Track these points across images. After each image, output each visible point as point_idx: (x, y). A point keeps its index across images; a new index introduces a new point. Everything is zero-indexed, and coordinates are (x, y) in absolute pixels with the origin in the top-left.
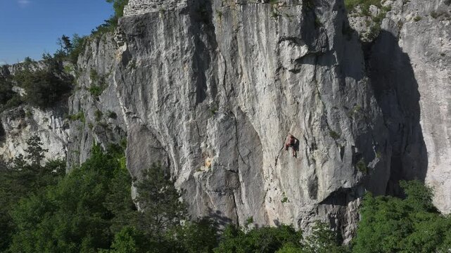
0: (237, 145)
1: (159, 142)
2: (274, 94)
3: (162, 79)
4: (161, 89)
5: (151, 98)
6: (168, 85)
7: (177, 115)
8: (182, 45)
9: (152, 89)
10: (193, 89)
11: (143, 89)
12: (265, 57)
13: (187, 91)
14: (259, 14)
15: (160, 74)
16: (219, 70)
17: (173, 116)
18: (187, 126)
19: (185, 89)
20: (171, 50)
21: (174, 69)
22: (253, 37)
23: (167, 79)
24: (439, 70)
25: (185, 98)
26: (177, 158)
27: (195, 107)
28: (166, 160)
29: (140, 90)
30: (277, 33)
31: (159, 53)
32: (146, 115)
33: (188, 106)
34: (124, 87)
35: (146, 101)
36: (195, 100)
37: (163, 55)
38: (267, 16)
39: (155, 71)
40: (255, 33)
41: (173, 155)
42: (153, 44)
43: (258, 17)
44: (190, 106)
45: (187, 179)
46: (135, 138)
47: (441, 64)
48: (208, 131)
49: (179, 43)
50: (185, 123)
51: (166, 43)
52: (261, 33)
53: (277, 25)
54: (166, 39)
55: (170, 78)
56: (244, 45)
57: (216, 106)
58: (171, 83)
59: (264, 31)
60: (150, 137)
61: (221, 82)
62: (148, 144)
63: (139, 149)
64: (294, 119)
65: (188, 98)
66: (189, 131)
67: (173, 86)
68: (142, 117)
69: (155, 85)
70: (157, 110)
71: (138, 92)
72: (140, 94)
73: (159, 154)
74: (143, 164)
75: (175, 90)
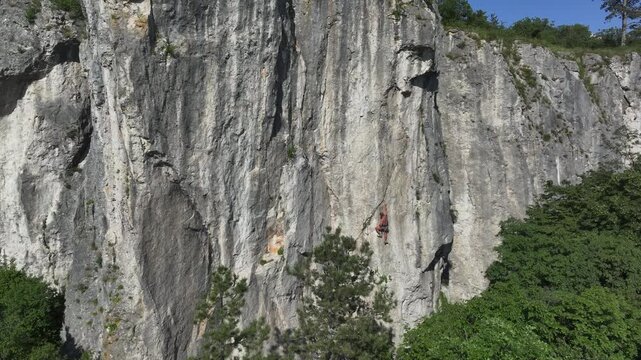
0: (312, 209)
1: (198, 217)
2: (375, 125)
3: (225, 86)
4: (221, 106)
5: (200, 121)
6: (232, 100)
7: (238, 160)
8: (265, 27)
9: (203, 104)
10: (271, 109)
11: (185, 104)
12: (369, 71)
13: (262, 114)
14: (369, 8)
15: (221, 76)
16: (299, 84)
17: (232, 162)
18: (252, 180)
19: (259, 110)
20: (246, 33)
21: (248, 71)
22: (355, 40)
23: (233, 88)
24: (461, 112)
25: (257, 126)
26: (230, 245)
27: (268, 144)
29: (179, 104)
30: (396, 39)
31: (225, 36)
32: (184, 159)
33: (259, 140)
34: (148, 95)
35: (188, 127)
36: (270, 131)
37: (233, 38)
38: (382, 13)
39: (213, 69)
40: (360, 34)
41: (222, 241)
42: (211, 14)
43: (366, 12)
44: (262, 142)
45: (248, 282)
47: (463, 107)
48: (281, 188)
49: (261, 24)
50: (248, 173)
51: (240, 18)
52: (369, 35)
53: (396, 27)
54: (241, 10)
55: (239, 85)
56: (338, 49)
58: (238, 96)
59: (376, 34)
60: (184, 208)
61: (299, 104)
62: (180, 223)
63: (163, 235)
64: (399, 160)
65: (260, 128)
66: (255, 189)
67: (241, 102)
68: (177, 163)
69: (211, 97)
70: (209, 148)
71: (175, 107)
72: (179, 112)
73: (195, 242)
74: (170, 268)
75: (241, 110)
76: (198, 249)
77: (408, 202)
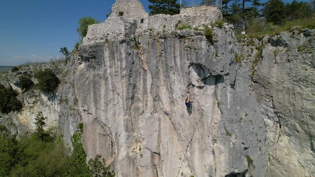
0: (159, 135)
1: (105, 131)
3: (108, 88)
4: (106, 95)
5: (100, 100)
6: (111, 92)
7: (117, 113)
8: (121, 64)
9: (100, 95)
10: (128, 95)
11: (94, 94)
12: (180, 76)
13: (125, 97)
14: (176, 45)
15: (106, 84)
16: (148, 83)
17: (114, 114)
18: (124, 121)
19: (123, 96)
20: (113, 69)
21: (115, 82)
22: (171, 61)
23: (111, 88)
25: (123, 101)
26: (118, 143)
27: (130, 108)
28: (110, 143)
29: (92, 94)
30: (188, 60)
31: (106, 71)
32: (96, 112)
33: (125, 106)
35: (96, 102)
36: (130, 103)
37: (109, 71)
38: (181, 47)
39: (103, 82)
40: (173, 58)
41: (114, 140)
42: (102, 64)
43: (174, 48)
44: (127, 107)
45: (124, 157)
46: (89, 128)
48: (139, 125)
49: (119, 64)
50: (123, 118)
51: (110, 63)
53: (188, 54)
54: (110, 60)
55: (113, 87)
56: (165, 66)
57: (145, 108)
58: (114, 91)
59: (179, 58)
60: (99, 127)
61: (149, 91)
62: (98, 132)
63: (91, 135)
64: (200, 121)
65: (125, 102)
66: (125, 124)
67: (115, 93)
68: (94, 113)
69: (103, 92)
70: (103, 109)
71: (91, 96)
72: (92, 97)
73: (105, 139)
74: (94, 145)
75: (116, 95)
76: (106, 141)
77: (206, 144)
